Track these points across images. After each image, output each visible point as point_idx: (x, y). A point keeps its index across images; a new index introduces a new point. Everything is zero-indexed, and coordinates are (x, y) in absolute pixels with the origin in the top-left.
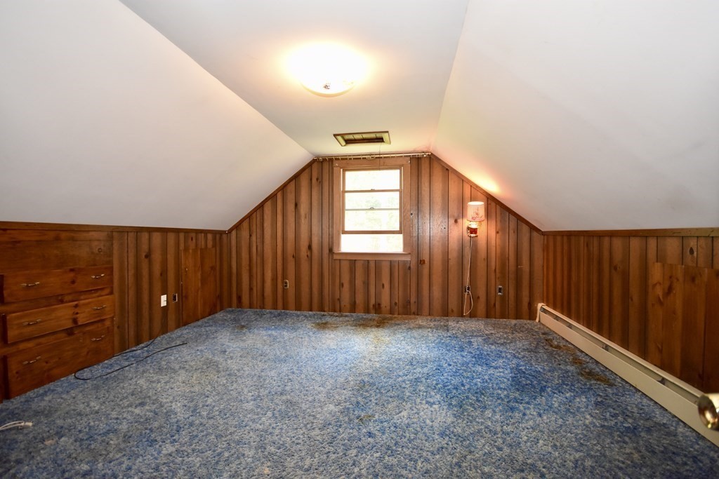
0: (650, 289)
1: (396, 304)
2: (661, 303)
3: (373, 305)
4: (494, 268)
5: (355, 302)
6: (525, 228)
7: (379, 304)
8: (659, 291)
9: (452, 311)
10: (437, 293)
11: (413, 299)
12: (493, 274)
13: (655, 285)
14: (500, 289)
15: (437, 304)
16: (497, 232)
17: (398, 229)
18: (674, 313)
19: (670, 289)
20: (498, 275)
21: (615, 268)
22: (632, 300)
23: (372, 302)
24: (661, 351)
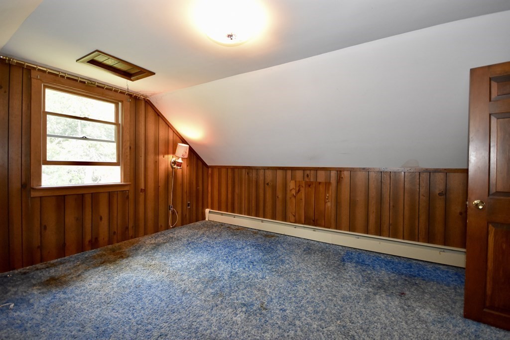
0: (288, 191)
1: (115, 233)
2: (295, 197)
3: (89, 242)
4: (185, 191)
5: (64, 244)
6: (200, 164)
7: (96, 239)
8: (294, 192)
9: (161, 226)
10: (150, 214)
11: (131, 225)
12: (185, 194)
13: (291, 190)
14: (189, 204)
15: (150, 223)
16: (187, 166)
17: (115, 161)
18: (301, 200)
19: (299, 190)
20: (188, 194)
21: (268, 184)
22: (278, 197)
23: (88, 238)
24: (295, 216)
